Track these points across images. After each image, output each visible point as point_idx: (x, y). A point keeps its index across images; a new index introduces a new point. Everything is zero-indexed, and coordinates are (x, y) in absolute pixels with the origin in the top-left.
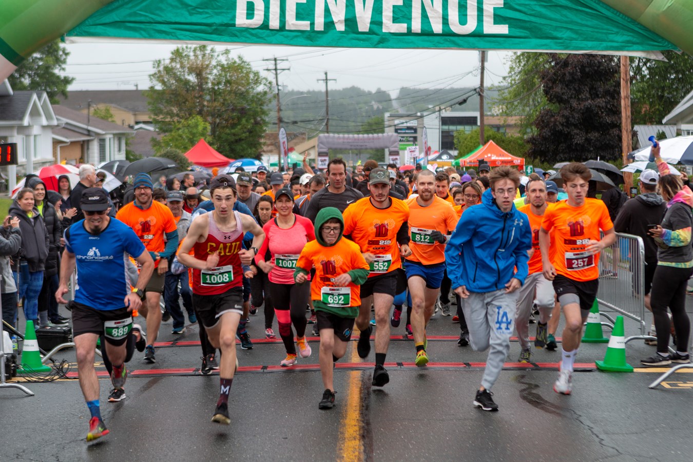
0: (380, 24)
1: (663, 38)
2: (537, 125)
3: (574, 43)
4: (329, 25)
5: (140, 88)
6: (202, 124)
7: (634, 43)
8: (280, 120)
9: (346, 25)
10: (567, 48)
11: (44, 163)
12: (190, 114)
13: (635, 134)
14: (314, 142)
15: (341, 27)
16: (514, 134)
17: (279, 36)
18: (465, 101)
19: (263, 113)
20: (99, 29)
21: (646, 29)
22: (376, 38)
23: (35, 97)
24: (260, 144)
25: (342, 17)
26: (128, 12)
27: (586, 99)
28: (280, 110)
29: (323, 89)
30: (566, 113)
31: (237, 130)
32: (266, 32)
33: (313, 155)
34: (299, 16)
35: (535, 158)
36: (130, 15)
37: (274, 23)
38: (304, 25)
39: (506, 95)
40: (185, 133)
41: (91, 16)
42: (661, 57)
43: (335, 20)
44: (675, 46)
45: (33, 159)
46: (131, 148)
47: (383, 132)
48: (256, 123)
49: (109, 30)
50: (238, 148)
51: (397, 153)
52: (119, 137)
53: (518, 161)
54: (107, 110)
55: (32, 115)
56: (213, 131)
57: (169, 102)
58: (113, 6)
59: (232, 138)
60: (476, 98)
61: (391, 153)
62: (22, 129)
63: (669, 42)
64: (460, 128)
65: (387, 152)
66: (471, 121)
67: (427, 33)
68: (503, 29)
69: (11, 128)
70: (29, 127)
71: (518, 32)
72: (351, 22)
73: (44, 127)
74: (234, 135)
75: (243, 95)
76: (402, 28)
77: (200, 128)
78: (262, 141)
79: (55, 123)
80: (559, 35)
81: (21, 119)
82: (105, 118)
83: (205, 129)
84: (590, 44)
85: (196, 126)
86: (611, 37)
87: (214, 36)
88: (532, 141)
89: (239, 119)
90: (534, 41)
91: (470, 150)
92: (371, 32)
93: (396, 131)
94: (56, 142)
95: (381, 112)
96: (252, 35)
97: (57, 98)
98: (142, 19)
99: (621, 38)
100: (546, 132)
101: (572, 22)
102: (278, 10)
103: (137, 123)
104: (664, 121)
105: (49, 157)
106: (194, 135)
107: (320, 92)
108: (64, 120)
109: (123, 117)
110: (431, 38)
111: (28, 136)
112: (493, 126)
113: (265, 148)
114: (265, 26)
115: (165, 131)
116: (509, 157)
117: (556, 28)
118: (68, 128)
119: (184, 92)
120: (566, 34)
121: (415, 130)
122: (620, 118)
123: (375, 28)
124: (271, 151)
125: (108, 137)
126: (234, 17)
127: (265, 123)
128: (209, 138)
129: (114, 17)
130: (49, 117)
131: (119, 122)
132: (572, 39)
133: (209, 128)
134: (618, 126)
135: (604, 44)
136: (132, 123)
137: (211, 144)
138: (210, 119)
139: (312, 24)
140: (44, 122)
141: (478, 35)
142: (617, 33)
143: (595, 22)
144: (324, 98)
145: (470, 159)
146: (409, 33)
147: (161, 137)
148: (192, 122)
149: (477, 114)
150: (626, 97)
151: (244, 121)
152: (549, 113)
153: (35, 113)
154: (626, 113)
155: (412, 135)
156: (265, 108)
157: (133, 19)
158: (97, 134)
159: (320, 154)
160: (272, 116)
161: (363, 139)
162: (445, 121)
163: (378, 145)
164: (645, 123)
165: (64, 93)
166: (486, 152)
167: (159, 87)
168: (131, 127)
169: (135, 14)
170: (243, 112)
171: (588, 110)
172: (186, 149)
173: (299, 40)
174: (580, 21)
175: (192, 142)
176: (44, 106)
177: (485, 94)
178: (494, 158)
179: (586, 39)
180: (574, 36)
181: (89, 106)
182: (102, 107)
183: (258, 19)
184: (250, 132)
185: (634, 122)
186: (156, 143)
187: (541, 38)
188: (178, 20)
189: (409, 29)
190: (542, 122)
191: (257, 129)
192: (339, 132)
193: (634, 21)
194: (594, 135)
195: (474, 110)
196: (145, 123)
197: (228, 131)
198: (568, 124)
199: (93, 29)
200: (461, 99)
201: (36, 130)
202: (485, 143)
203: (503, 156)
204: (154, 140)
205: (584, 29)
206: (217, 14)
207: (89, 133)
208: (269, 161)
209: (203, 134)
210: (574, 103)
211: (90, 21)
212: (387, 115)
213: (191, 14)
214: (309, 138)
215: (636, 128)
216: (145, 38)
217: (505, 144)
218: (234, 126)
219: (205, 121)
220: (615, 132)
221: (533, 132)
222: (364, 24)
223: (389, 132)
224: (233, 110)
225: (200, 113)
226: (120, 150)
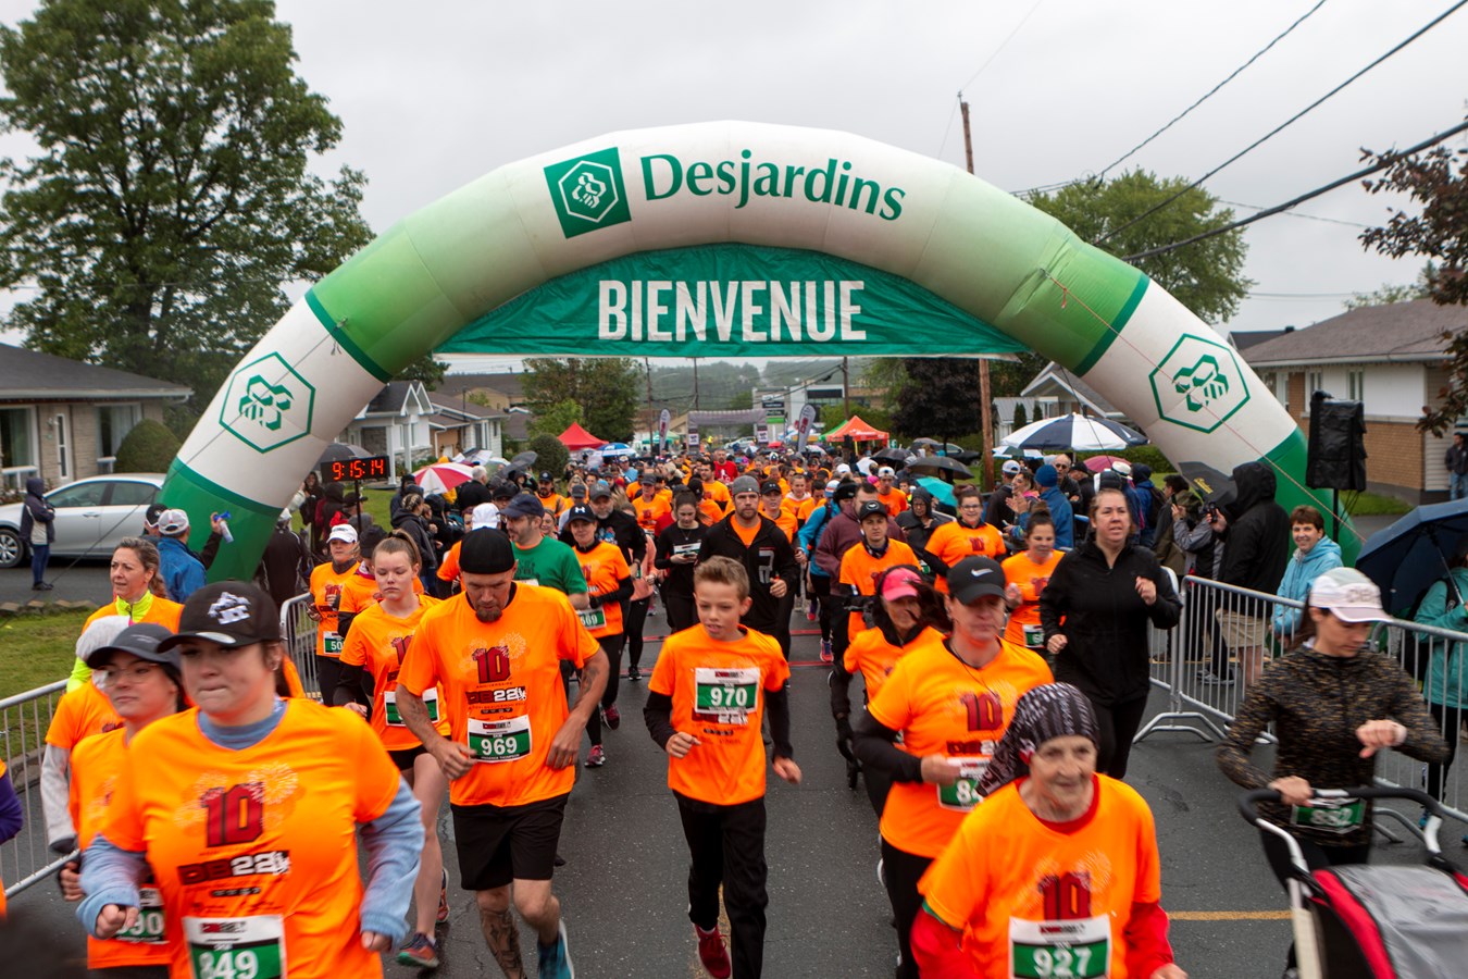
0: (740, 333)
1: (1014, 339)
2: (900, 401)
3: (931, 347)
4: (691, 335)
5: (514, 371)
6: (575, 407)
7: (988, 346)
8: (651, 399)
9: (707, 335)
10: (923, 352)
11: (422, 451)
12: (563, 398)
13: (994, 409)
14: (684, 418)
15: (702, 337)
16: (878, 407)
17: (641, 347)
18: (829, 377)
19: (634, 394)
20: (465, 345)
21: (1000, 331)
22: (736, 347)
23: (411, 387)
24: (631, 423)
25: (703, 327)
26: (493, 328)
27: (947, 376)
28: (650, 389)
29: (692, 365)
30: (930, 389)
31: (609, 411)
32: (630, 344)
33: (684, 431)
34: (661, 328)
35: (899, 432)
36: (496, 331)
37: (637, 335)
38: (666, 336)
39: (871, 372)
40: (557, 415)
41: (456, 334)
42: (1015, 359)
43: (696, 330)
44: (1029, 347)
45: (411, 447)
46: (507, 432)
47: (750, 407)
48: (628, 404)
49: (475, 346)
50: (611, 428)
51: (765, 428)
52: (494, 422)
53: (882, 435)
54: (483, 396)
55: (408, 405)
56: (586, 413)
57: (542, 386)
58: (478, 323)
59: (604, 420)
60: (841, 373)
61: (760, 429)
62: (399, 419)
63: (1023, 344)
64: (826, 400)
65: (755, 427)
66: (836, 394)
67: (786, 341)
68: (861, 335)
69: (389, 418)
70: (407, 416)
71: (875, 338)
72: (712, 332)
73: (420, 416)
74: (606, 416)
75: (613, 378)
76: (761, 336)
77: (573, 411)
78: (635, 420)
79: (432, 411)
80: (915, 340)
81: (399, 409)
82: (480, 404)
83: (578, 411)
84: (946, 347)
85: (570, 409)
86: (966, 340)
87: (578, 349)
88: (895, 418)
89: (611, 400)
90: (891, 347)
91: (835, 425)
92: (732, 341)
93: (764, 406)
94: (433, 430)
95: (749, 387)
96: (617, 347)
97: (433, 384)
98: (507, 334)
99: (975, 342)
100: (909, 408)
101: (927, 327)
102: (640, 322)
103: (512, 406)
104: (1022, 394)
105: (427, 444)
106: (567, 417)
107: (689, 368)
108: (441, 408)
109: (498, 401)
110: (790, 346)
111: (406, 425)
112: (856, 398)
113: (637, 426)
114: (628, 338)
115: (539, 414)
116: (872, 432)
117: (913, 333)
118: (445, 415)
119: (556, 376)
120: (923, 339)
121: (782, 404)
122: (979, 393)
123: (736, 337)
124: (643, 429)
125: (484, 422)
126: (597, 330)
127: (638, 403)
128: (582, 420)
129: (480, 333)
130: (425, 406)
131: (494, 407)
132: (927, 343)
133: (582, 409)
134: (978, 401)
135: (960, 348)
136: (507, 407)
137: (583, 426)
138: (582, 401)
139: (674, 335)
140: (421, 412)
141: (836, 341)
142: (971, 337)
143: (948, 326)
144: (693, 374)
145: (835, 434)
146: (769, 341)
147: (535, 420)
148: (565, 405)
149: (841, 387)
150: (985, 375)
151: (616, 402)
152: (913, 390)
153: (412, 403)
154: (985, 391)
155: (779, 410)
156: (636, 389)
157: (498, 335)
158: (473, 420)
159: (691, 431)
160: (643, 395)
161: (732, 416)
162: (811, 394)
163: (746, 420)
164: (1004, 395)
165: (441, 379)
166: (851, 428)
167: (532, 370)
168: (506, 411)
169: (500, 330)
170: (614, 393)
171: (949, 387)
172: (560, 432)
173: (662, 351)
174: (934, 325)
175: (566, 425)
176: (421, 396)
177: (848, 371)
178: (859, 433)
179: (942, 343)
180: (929, 340)
181: (464, 392)
182: (477, 391)
183: (621, 331)
184: (622, 412)
185: (993, 395)
186: (531, 427)
187: (898, 343)
188: (542, 334)
189: (769, 337)
190: (905, 398)
191: (629, 409)
192: (708, 410)
193: (988, 324)
194: (955, 410)
195: (839, 383)
196: (519, 405)
197: (600, 412)
198: (929, 400)
199: (459, 346)
200: (825, 376)
201: (413, 419)
202: (850, 419)
203: (868, 430)
204: (528, 423)
205: (940, 333)
206: (581, 328)
207: (465, 419)
208: (641, 440)
209: (576, 417)
210: (936, 379)
211: (457, 338)
212: (755, 390)
213: (555, 329)
214: (680, 415)
215: (997, 401)
216: (511, 353)
217: (870, 419)
218: (606, 407)
219: (578, 403)
220: (974, 406)
221: (895, 408)
222: (725, 332)
223: (758, 408)
224: (604, 393)
225: (573, 396)
226: (495, 434)
